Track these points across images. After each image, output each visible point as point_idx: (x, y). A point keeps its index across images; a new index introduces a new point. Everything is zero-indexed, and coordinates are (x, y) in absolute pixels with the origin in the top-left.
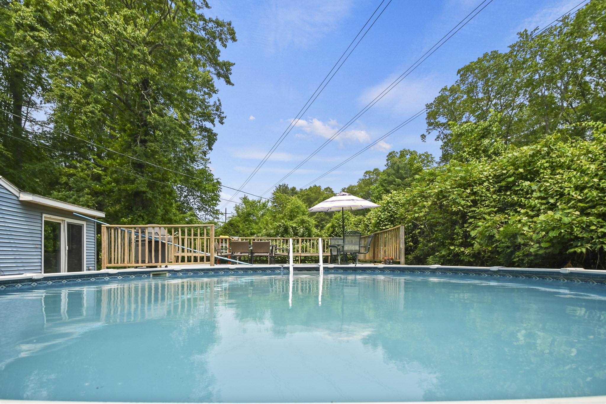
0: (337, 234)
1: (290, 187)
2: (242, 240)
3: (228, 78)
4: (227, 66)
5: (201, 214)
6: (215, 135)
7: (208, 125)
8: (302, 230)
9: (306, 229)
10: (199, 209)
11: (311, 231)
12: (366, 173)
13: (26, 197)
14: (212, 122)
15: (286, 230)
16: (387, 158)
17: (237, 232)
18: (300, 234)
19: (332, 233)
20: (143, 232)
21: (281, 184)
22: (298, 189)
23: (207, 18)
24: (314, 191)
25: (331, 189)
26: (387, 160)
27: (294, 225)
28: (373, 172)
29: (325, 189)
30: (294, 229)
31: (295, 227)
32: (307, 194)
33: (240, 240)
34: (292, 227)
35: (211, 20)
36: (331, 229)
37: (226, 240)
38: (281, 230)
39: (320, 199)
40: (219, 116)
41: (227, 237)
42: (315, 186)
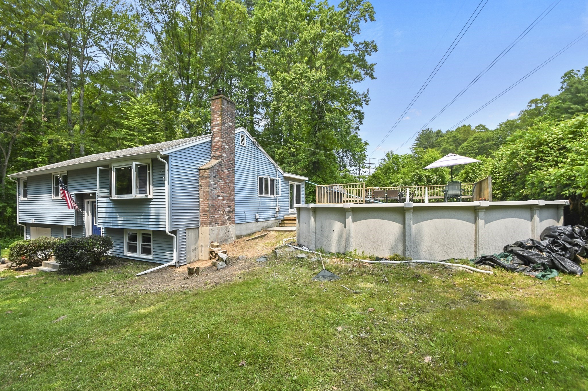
0: (470, 179)
1: (435, 130)
2: (381, 189)
3: (372, 75)
4: (371, 68)
5: (352, 169)
6: (363, 113)
7: (358, 108)
8: (435, 177)
9: (439, 176)
10: (351, 166)
11: (445, 178)
12: (532, 102)
13: (286, 175)
14: (361, 105)
15: (420, 178)
16: (562, 80)
17: (379, 183)
18: (433, 181)
19: (466, 178)
20: (332, 188)
21: (424, 129)
22: (444, 131)
23: (358, 43)
24: (462, 131)
25: (483, 126)
26: (563, 83)
27: (427, 174)
28: (541, 100)
29: (476, 127)
30: (428, 177)
31: (429, 176)
32: (454, 136)
33: (380, 190)
34: (426, 176)
35: (361, 43)
36: (465, 175)
37: (371, 189)
38: (416, 178)
39: (469, 139)
40: (366, 101)
41: (371, 188)
42: (464, 126)
